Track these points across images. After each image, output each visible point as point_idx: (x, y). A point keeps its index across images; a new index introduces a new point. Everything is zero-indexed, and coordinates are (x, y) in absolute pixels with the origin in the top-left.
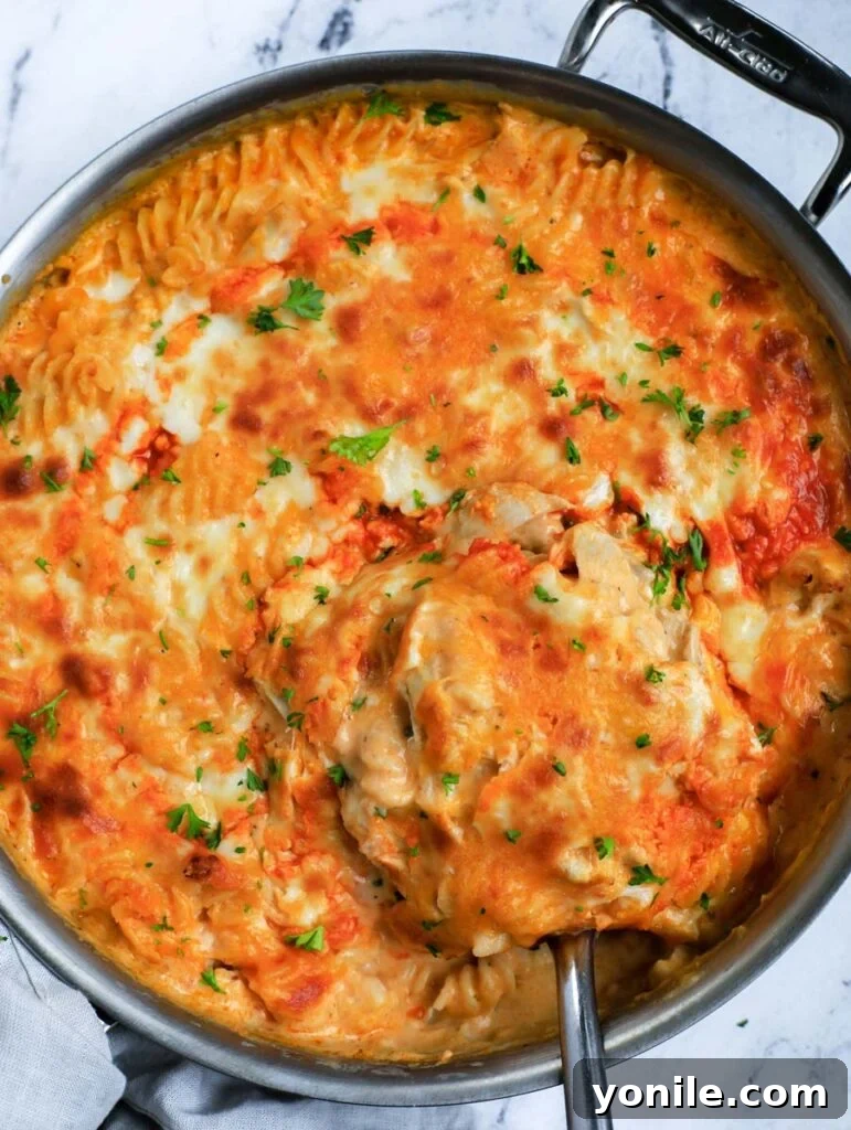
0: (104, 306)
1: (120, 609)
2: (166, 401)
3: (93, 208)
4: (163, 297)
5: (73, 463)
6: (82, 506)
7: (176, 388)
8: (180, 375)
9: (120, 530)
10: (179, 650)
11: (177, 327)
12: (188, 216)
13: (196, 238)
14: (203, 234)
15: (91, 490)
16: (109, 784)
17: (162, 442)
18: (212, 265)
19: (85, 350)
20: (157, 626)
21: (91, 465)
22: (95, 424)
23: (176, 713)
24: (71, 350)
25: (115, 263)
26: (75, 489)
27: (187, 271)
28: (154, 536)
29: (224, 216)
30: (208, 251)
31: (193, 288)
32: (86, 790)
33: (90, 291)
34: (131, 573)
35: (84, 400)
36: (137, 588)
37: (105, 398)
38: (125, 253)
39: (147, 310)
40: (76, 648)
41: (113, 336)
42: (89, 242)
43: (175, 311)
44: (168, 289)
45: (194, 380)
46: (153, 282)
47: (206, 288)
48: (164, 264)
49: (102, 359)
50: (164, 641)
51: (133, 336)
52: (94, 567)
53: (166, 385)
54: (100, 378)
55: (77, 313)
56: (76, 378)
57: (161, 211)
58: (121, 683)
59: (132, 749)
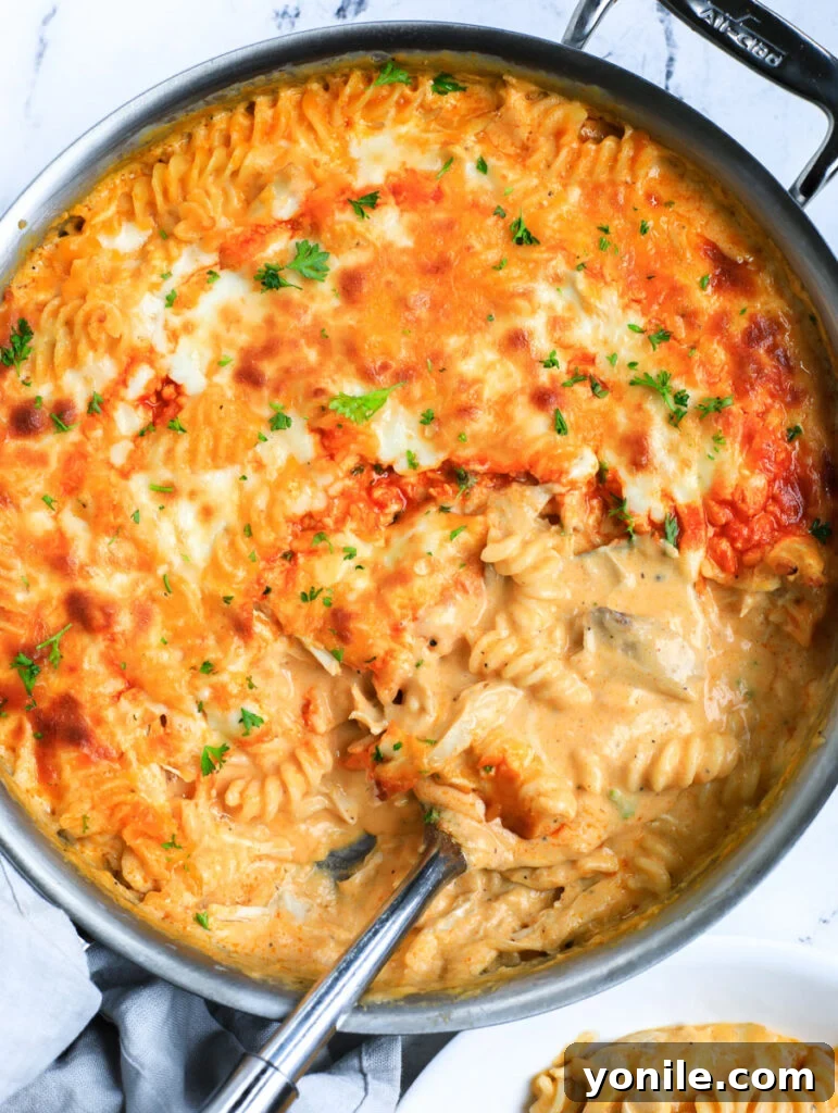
0: (116, 255)
1: (124, 550)
2: (173, 352)
3: (110, 160)
4: (174, 251)
5: (81, 406)
6: (90, 448)
7: (184, 341)
8: (188, 328)
9: (125, 474)
10: (181, 594)
11: (187, 280)
12: (201, 173)
13: (208, 194)
14: (213, 190)
15: (98, 433)
16: (110, 714)
17: (169, 391)
18: (223, 223)
19: (96, 299)
20: (162, 570)
21: (99, 408)
22: (104, 369)
23: (178, 655)
24: (83, 297)
25: (129, 215)
26: (83, 431)
27: (199, 227)
28: (158, 483)
29: (235, 174)
30: (219, 209)
31: (204, 242)
32: (88, 721)
33: (104, 240)
34: (136, 516)
35: (93, 346)
36: (141, 531)
37: (113, 344)
38: (139, 206)
39: (158, 261)
40: (80, 584)
41: (124, 285)
42: (105, 194)
43: (185, 263)
44: (180, 242)
45: (202, 333)
46: (165, 235)
47: (216, 244)
48: (178, 220)
49: (113, 306)
50: (168, 585)
51: (143, 286)
52: (99, 508)
53: (174, 337)
54: (108, 324)
55: (90, 262)
56: (86, 324)
57: (176, 166)
58: (124, 622)
59: (133, 684)
